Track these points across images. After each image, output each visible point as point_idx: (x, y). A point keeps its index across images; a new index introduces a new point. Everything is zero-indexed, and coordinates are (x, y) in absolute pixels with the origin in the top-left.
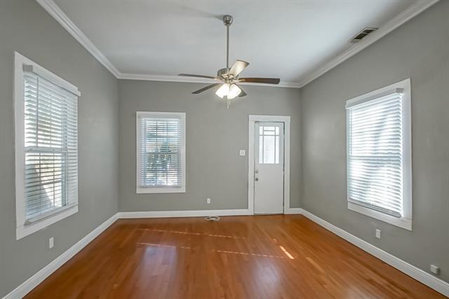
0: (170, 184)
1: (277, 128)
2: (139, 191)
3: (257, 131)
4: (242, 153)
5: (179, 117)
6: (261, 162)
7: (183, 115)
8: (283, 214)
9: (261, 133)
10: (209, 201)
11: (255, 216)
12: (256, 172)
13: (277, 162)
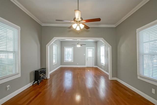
0: (70, 60)
1: (92, 50)
2: (64, 62)
3: (87, 50)
4: (84, 55)
5: (72, 48)
6: (88, 56)
7: (73, 47)
8: (93, 67)
9: (88, 50)
10: (78, 64)
11: (87, 67)
12: (87, 58)
13: (92, 56)
